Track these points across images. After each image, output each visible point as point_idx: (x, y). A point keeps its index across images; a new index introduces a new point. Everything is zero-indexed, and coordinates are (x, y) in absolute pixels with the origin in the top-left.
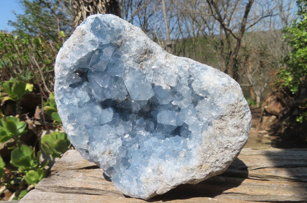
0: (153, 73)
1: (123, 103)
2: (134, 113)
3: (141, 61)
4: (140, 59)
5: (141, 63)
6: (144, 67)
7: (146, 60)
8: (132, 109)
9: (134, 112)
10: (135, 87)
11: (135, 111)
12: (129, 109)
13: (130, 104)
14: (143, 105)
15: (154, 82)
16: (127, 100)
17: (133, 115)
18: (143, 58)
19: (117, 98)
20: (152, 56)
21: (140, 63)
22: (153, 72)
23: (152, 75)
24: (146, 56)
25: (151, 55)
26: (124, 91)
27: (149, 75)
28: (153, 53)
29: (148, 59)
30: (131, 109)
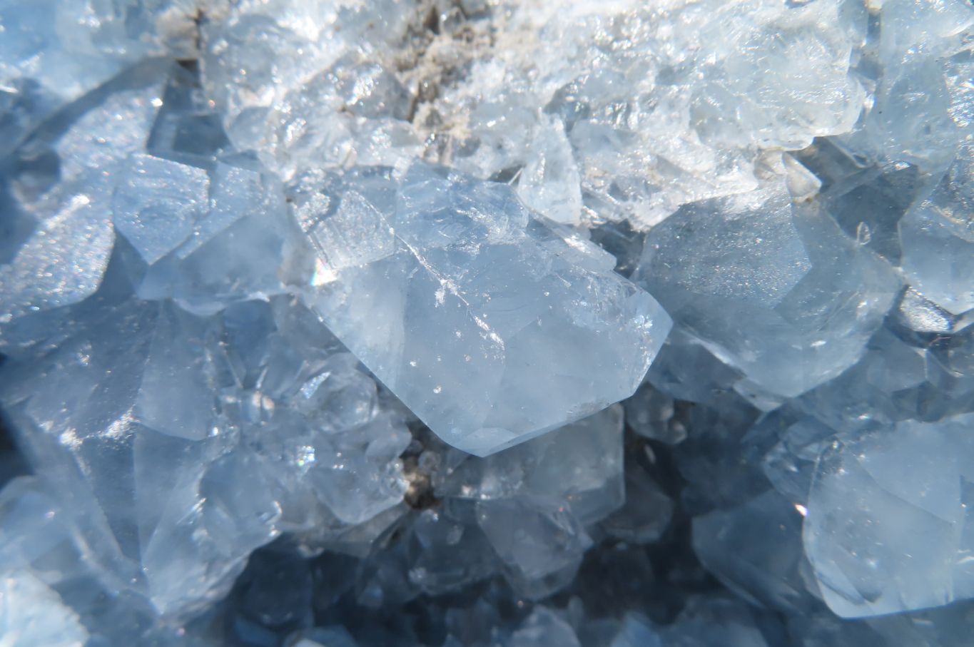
0: (569, 128)
1: (404, 547)
2: (546, 602)
3: (420, 98)
4: (402, 78)
5: (424, 109)
6: (460, 132)
7: (452, 74)
8: (514, 571)
9: (546, 592)
10: (440, 295)
11: (550, 579)
12: (479, 588)
13: (472, 532)
14: (597, 484)
15: (612, 210)
16: (423, 499)
17: (544, 621)
18: (426, 69)
19: (324, 510)
20: (492, 30)
21: (414, 109)
22: (560, 126)
23: (567, 151)
24: (442, 45)
25: (479, 27)
26: (363, 412)
27: (534, 171)
28: (499, 10)
29: (469, 64)
30: (501, 581)
